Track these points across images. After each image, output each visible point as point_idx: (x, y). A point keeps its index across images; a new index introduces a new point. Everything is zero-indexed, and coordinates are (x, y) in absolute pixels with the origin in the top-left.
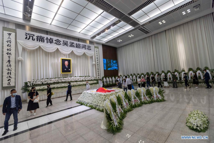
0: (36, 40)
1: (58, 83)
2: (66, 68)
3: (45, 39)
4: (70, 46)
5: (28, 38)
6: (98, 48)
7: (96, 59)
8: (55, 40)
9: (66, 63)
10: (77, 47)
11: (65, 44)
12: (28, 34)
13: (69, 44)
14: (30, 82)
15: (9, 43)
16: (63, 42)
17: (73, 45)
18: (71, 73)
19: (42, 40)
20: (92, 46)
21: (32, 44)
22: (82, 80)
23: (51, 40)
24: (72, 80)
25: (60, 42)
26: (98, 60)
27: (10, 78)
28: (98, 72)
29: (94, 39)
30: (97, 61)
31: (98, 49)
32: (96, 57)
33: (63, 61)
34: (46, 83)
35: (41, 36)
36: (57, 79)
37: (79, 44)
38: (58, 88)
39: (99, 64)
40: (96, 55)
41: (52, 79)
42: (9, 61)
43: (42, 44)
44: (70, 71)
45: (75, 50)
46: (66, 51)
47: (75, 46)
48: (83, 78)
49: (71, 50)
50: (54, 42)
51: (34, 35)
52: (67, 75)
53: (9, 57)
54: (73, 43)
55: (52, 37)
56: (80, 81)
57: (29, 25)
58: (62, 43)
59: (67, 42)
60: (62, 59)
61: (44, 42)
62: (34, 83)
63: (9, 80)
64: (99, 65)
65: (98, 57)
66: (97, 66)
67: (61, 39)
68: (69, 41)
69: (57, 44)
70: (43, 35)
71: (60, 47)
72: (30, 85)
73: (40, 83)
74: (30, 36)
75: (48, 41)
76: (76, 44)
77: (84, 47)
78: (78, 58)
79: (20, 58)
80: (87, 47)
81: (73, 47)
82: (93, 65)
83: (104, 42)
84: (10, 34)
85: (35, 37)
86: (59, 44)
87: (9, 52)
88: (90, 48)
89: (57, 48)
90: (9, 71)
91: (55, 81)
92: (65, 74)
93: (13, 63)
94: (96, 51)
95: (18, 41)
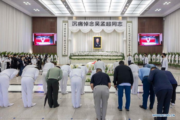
0: (78, 25)
1: (88, 55)
2: (97, 44)
3: (83, 23)
4: (101, 26)
5: (74, 25)
6: (131, 22)
7: (128, 35)
8: (90, 23)
9: (97, 40)
10: (107, 26)
11: (97, 24)
12: (74, 22)
13: (100, 24)
14: (72, 53)
15: (65, 30)
16: (96, 23)
17: (104, 24)
18: (101, 48)
19: (81, 24)
20: (124, 22)
21: (76, 29)
22: (107, 55)
23: (87, 24)
24: (98, 55)
25: (93, 24)
26: (130, 36)
27: (65, 50)
28: (129, 48)
29: (125, 14)
30: (128, 37)
31: (131, 24)
32: (128, 32)
33: (95, 38)
34: (80, 55)
35: (81, 22)
36: (88, 53)
37: (109, 22)
38: (87, 59)
39: (131, 39)
40: (128, 30)
41: (85, 53)
42: (65, 40)
43: (81, 28)
44: (100, 46)
45: (106, 28)
46: (97, 30)
47: (106, 25)
48: (109, 53)
49: (102, 29)
50: (89, 24)
51: (77, 22)
52: (99, 50)
53: (65, 38)
54: (104, 22)
55: (87, 21)
56: (105, 56)
57: (75, 16)
58: (94, 24)
59: (99, 22)
60: (94, 37)
61: (82, 26)
62: (74, 54)
63: (65, 51)
64: (131, 41)
65: (131, 32)
66: (128, 42)
67: (94, 21)
68: (100, 21)
69: (91, 25)
70: (82, 21)
71: (93, 28)
72: (72, 55)
73: (77, 54)
74: (75, 23)
75: (85, 24)
76: (107, 22)
77: (114, 24)
78: (109, 35)
79: (70, 38)
80: (117, 23)
81: (103, 26)
82: (124, 41)
83: (138, 15)
84: (65, 24)
85: (77, 24)
86: (93, 26)
87: (65, 35)
88: (121, 25)
89: (91, 29)
90: (65, 46)
91: (86, 54)
92: (97, 49)
93: (66, 42)
94: (128, 26)
95: (69, 27)
